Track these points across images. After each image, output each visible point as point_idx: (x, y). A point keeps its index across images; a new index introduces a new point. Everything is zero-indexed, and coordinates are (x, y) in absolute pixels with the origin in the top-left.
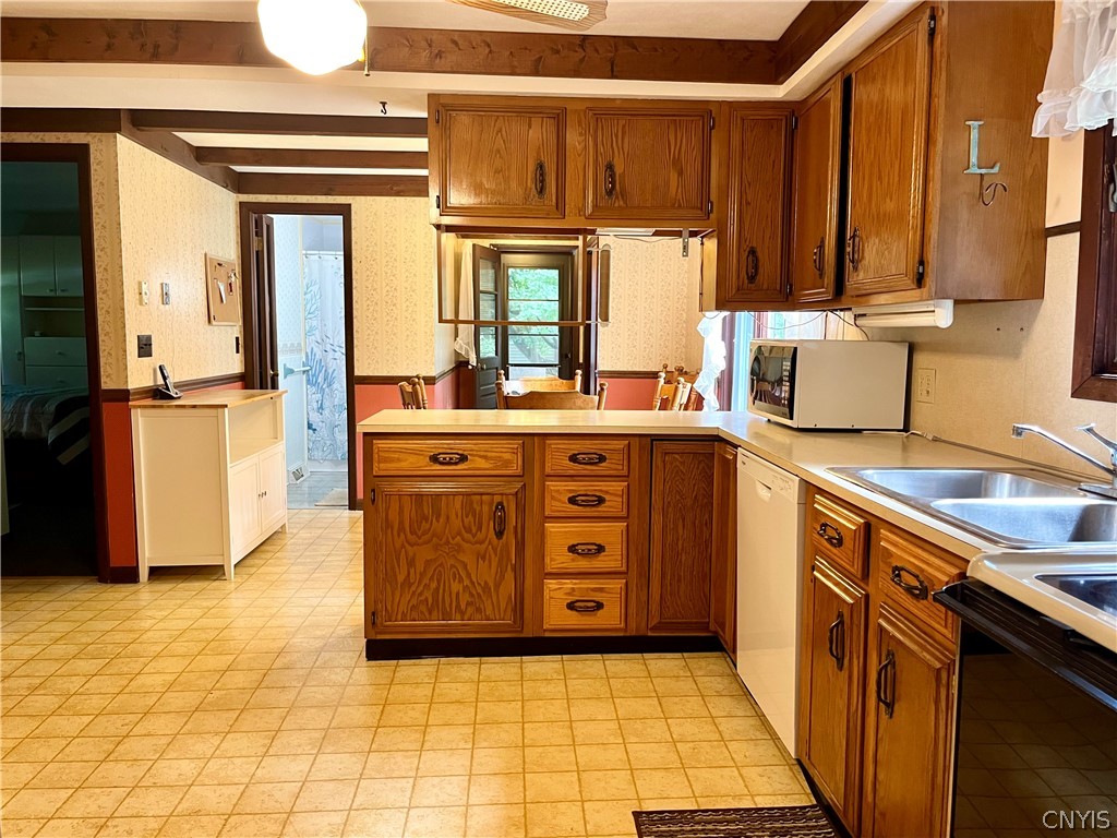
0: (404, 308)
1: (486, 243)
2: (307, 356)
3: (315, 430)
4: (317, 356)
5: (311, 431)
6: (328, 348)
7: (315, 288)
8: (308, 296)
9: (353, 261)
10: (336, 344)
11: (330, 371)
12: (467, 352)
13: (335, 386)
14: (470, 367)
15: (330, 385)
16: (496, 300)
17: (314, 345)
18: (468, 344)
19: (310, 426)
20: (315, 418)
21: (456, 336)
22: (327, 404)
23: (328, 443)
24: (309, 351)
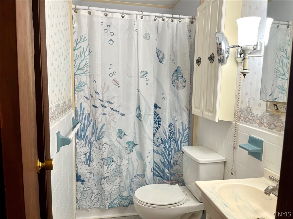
2: (76, 111)
3: (83, 181)
4: (86, 112)
5: (79, 183)
6: (98, 103)
7: (84, 45)
8: (77, 52)
10: (105, 100)
11: (100, 126)
13: (105, 140)
15: (98, 138)
17: (83, 100)
19: (78, 178)
20: (83, 169)
22: (94, 156)
23: (96, 192)
24: (78, 106)
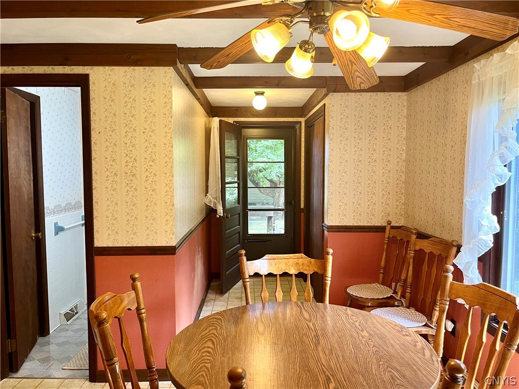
0: (144, 178)
1: (231, 120)
9: (92, 132)
12: (215, 204)
14: (218, 216)
16: (238, 162)
18: (216, 198)
21: (207, 192)
